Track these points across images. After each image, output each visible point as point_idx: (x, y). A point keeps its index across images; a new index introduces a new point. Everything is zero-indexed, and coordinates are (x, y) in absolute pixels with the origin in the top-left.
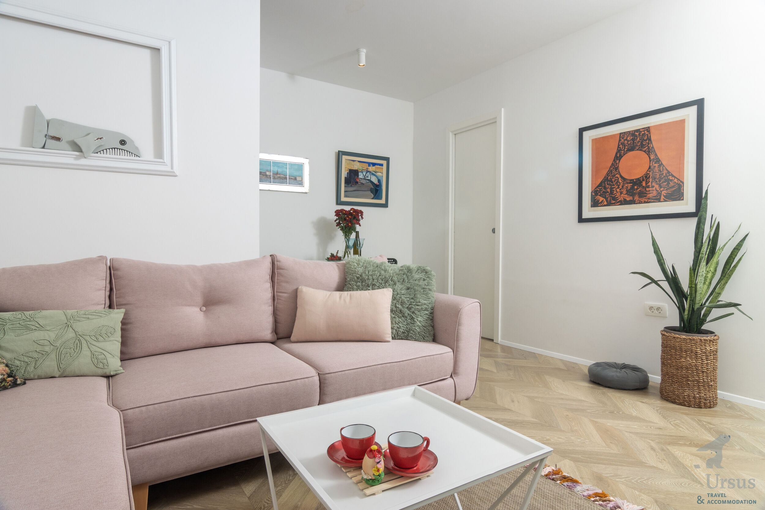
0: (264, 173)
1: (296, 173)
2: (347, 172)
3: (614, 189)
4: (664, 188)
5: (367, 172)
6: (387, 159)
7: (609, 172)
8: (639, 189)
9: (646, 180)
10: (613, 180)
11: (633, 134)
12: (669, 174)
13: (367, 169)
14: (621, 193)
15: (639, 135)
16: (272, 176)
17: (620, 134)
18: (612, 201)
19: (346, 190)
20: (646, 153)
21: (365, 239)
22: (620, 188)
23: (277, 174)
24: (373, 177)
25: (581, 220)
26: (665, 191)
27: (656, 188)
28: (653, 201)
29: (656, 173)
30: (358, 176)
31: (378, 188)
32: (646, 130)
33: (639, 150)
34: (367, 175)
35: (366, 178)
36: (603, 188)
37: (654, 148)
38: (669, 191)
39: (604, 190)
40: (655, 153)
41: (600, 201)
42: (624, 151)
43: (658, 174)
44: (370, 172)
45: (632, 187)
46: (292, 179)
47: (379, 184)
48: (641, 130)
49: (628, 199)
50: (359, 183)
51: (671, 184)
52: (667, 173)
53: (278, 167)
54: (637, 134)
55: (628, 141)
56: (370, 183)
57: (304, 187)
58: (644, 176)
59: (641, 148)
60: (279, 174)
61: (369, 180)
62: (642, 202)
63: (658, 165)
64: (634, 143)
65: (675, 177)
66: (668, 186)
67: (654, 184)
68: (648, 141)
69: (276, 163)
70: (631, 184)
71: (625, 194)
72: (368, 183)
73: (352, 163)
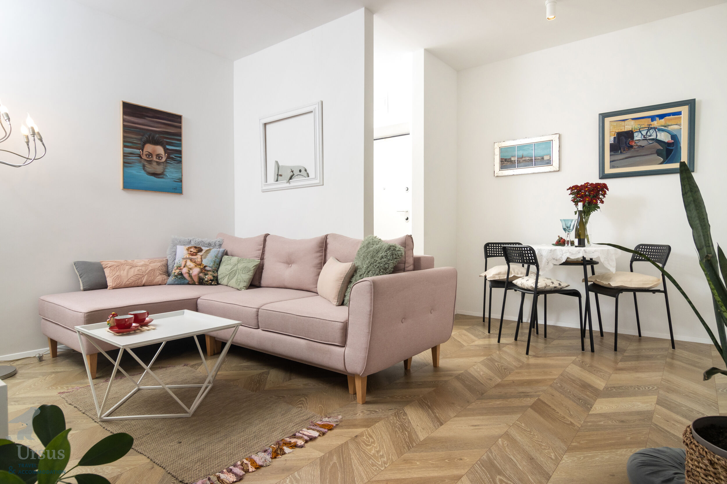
0: (509, 159)
1: (543, 153)
2: (613, 137)
5: (649, 129)
6: (691, 103)
13: (648, 126)
16: (517, 161)
19: (612, 160)
23: (522, 157)
24: (661, 134)
30: (632, 137)
31: (673, 147)
34: (648, 134)
35: (648, 138)
44: (655, 128)
46: (538, 159)
47: (673, 141)
50: (635, 147)
53: (523, 150)
56: (656, 144)
57: (552, 165)
60: (525, 157)
61: (653, 139)
69: (522, 147)
72: (651, 143)
73: (621, 124)
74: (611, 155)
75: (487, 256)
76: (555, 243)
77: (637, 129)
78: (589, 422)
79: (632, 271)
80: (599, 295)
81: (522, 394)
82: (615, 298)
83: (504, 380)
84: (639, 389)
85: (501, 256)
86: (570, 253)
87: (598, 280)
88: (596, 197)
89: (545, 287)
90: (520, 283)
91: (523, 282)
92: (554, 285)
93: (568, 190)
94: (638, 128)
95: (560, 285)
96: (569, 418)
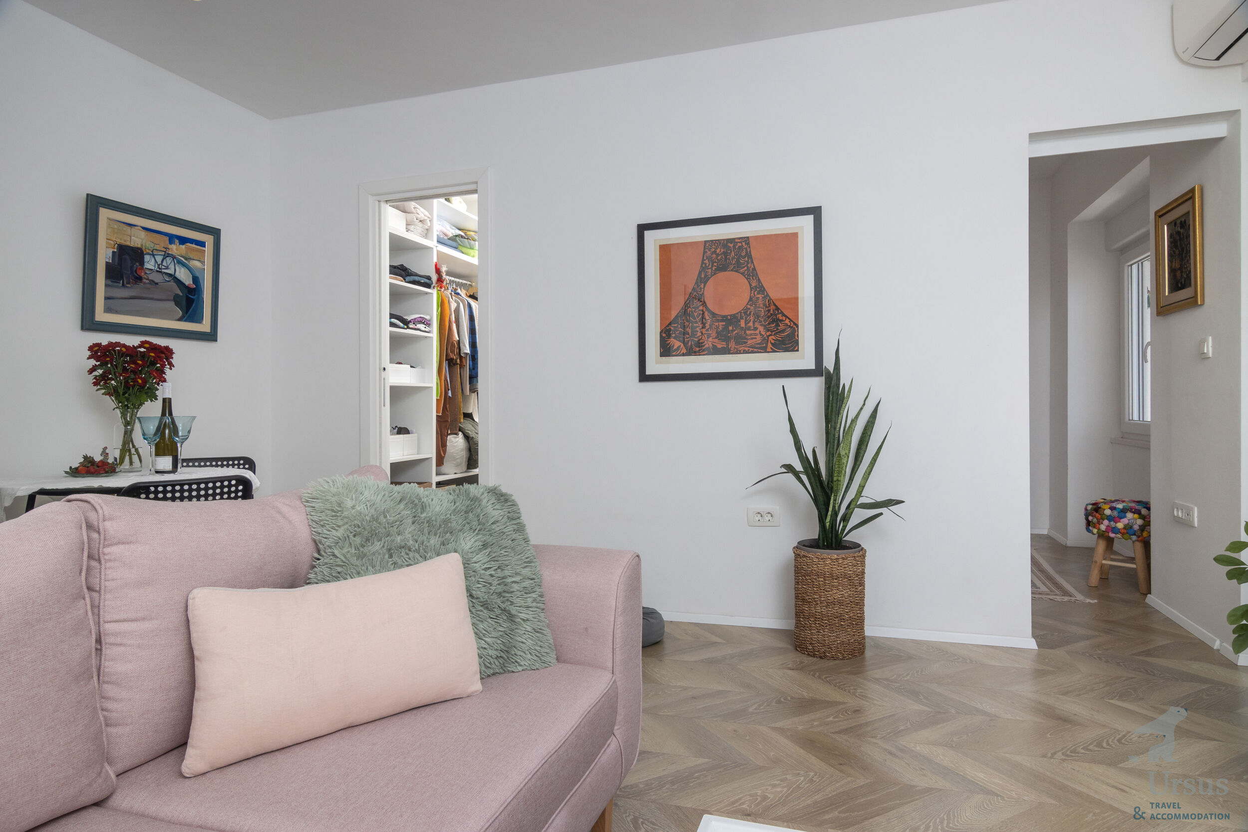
2: (112, 250)
3: (698, 329)
4: (772, 332)
5: (166, 255)
6: (215, 233)
7: (688, 302)
8: (736, 332)
9: (746, 318)
10: (696, 314)
11: (726, 244)
12: (778, 312)
13: (165, 250)
14: (709, 336)
15: (734, 246)
17: (706, 242)
18: (695, 349)
19: (106, 296)
20: (744, 276)
21: (194, 418)
22: (707, 328)
24: (180, 269)
25: (644, 377)
26: (773, 337)
27: (760, 332)
28: (756, 350)
29: (760, 309)
30: (142, 263)
31: (194, 295)
32: (743, 242)
33: (734, 271)
34: (164, 264)
35: (163, 271)
36: (679, 326)
37: (756, 270)
38: (779, 337)
39: (680, 329)
40: (758, 278)
41: (675, 347)
42: (712, 270)
43: (763, 310)
44: (174, 257)
45: (726, 328)
47: (195, 287)
48: (736, 241)
49: (719, 346)
50: (144, 280)
51: (782, 327)
52: (776, 309)
54: (731, 245)
55: (718, 255)
56: (173, 284)
58: (742, 311)
59: (737, 268)
61: (170, 275)
62: (740, 351)
63: (763, 296)
64: (726, 259)
65: (786, 317)
66: (778, 329)
67: (757, 325)
68: (748, 258)
70: (724, 323)
71: (715, 338)
72: (168, 281)
73: (124, 229)
74: (106, 285)
77: (149, 250)
94: (150, 248)
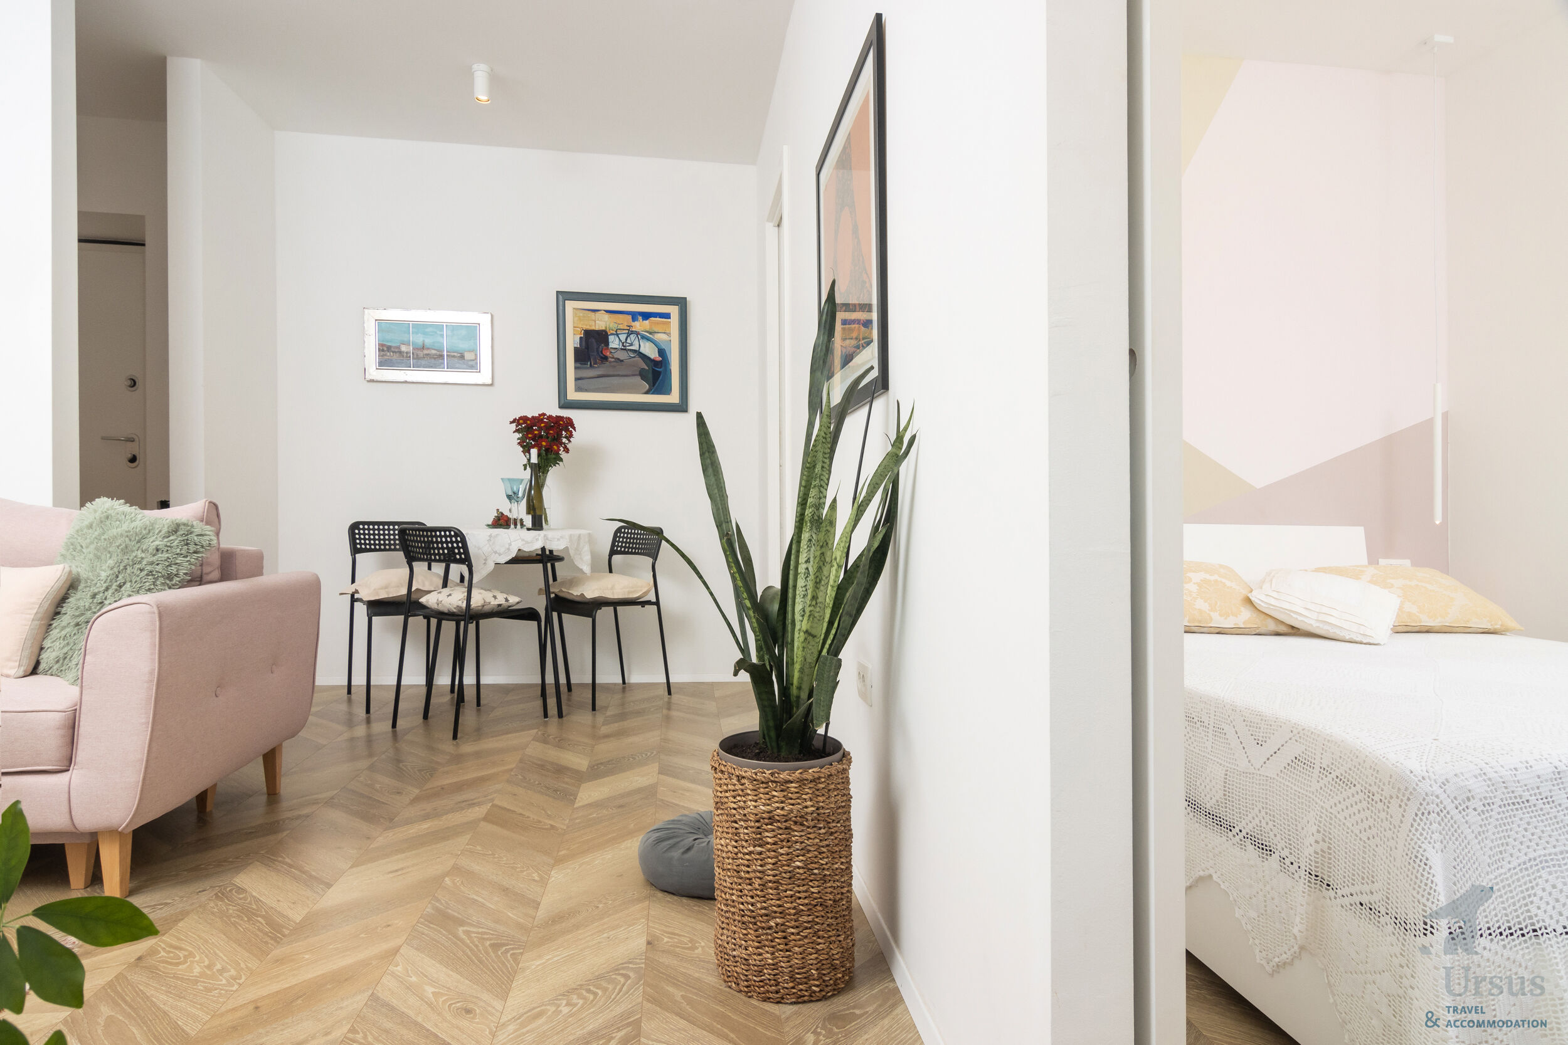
1: (462, 345)
2: (579, 336)
5: (630, 333)
6: (682, 303)
13: (628, 328)
16: (413, 354)
19: (578, 376)
23: (423, 348)
24: (645, 344)
30: (607, 343)
31: (661, 368)
34: (629, 341)
35: (628, 348)
44: (637, 334)
46: (454, 356)
47: (661, 359)
50: (610, 359)
53: (425, 333)
56: (639, 360)
57: (479, 372)
60: (428, 349)
61: (634, 351)
69: (420, 327)
72: (633, 357)
73: (590, 316)
74: (576, 368)
75: (355, 550)
76: (490, 523)
77: (613, 330)
78: (576, 818)
79: (611, 571)
80: (564, 615)
81: (464, 803)
82: (590, 619)
83: (424, 789)
84: (634, 759)
85: (395, 550)
86: (523, 540)
87: (563, 590)
88: (557, 440)
89: (483, 606)
90: (436, 601)
91: (440, 600)
92: (497, 602)
93: (511, 423)
95: (507, 600)
96: (546, 821)
